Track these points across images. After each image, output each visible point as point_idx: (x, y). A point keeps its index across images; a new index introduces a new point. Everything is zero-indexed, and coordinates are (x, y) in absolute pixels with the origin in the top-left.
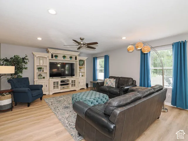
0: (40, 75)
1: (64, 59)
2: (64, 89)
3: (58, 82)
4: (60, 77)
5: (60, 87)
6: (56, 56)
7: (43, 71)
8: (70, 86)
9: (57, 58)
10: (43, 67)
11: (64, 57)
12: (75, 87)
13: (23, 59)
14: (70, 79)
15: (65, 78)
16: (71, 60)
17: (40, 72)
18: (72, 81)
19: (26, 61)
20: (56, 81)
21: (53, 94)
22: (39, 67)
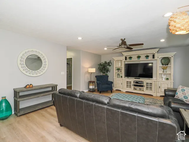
0: (118, 75)
1: (138, 59)
2: (141, 90)
3: (130, 82)
4: (134, 78)
5: (132, 87)
6: (130, 58)
7: (121, 71)
8: (145, 88)
9: (131, 60)
10: (120, 68)
11: (139, 57)
12: (151, 91)
13: (109, 63)
14: (145, 81)
15: (140, 79)
16: (147, 59)
17: (118, 72)
18: (147, 83)
19: (110, 64)
20: (129, 81)
21: (126, 92)
22: (118, 68)
